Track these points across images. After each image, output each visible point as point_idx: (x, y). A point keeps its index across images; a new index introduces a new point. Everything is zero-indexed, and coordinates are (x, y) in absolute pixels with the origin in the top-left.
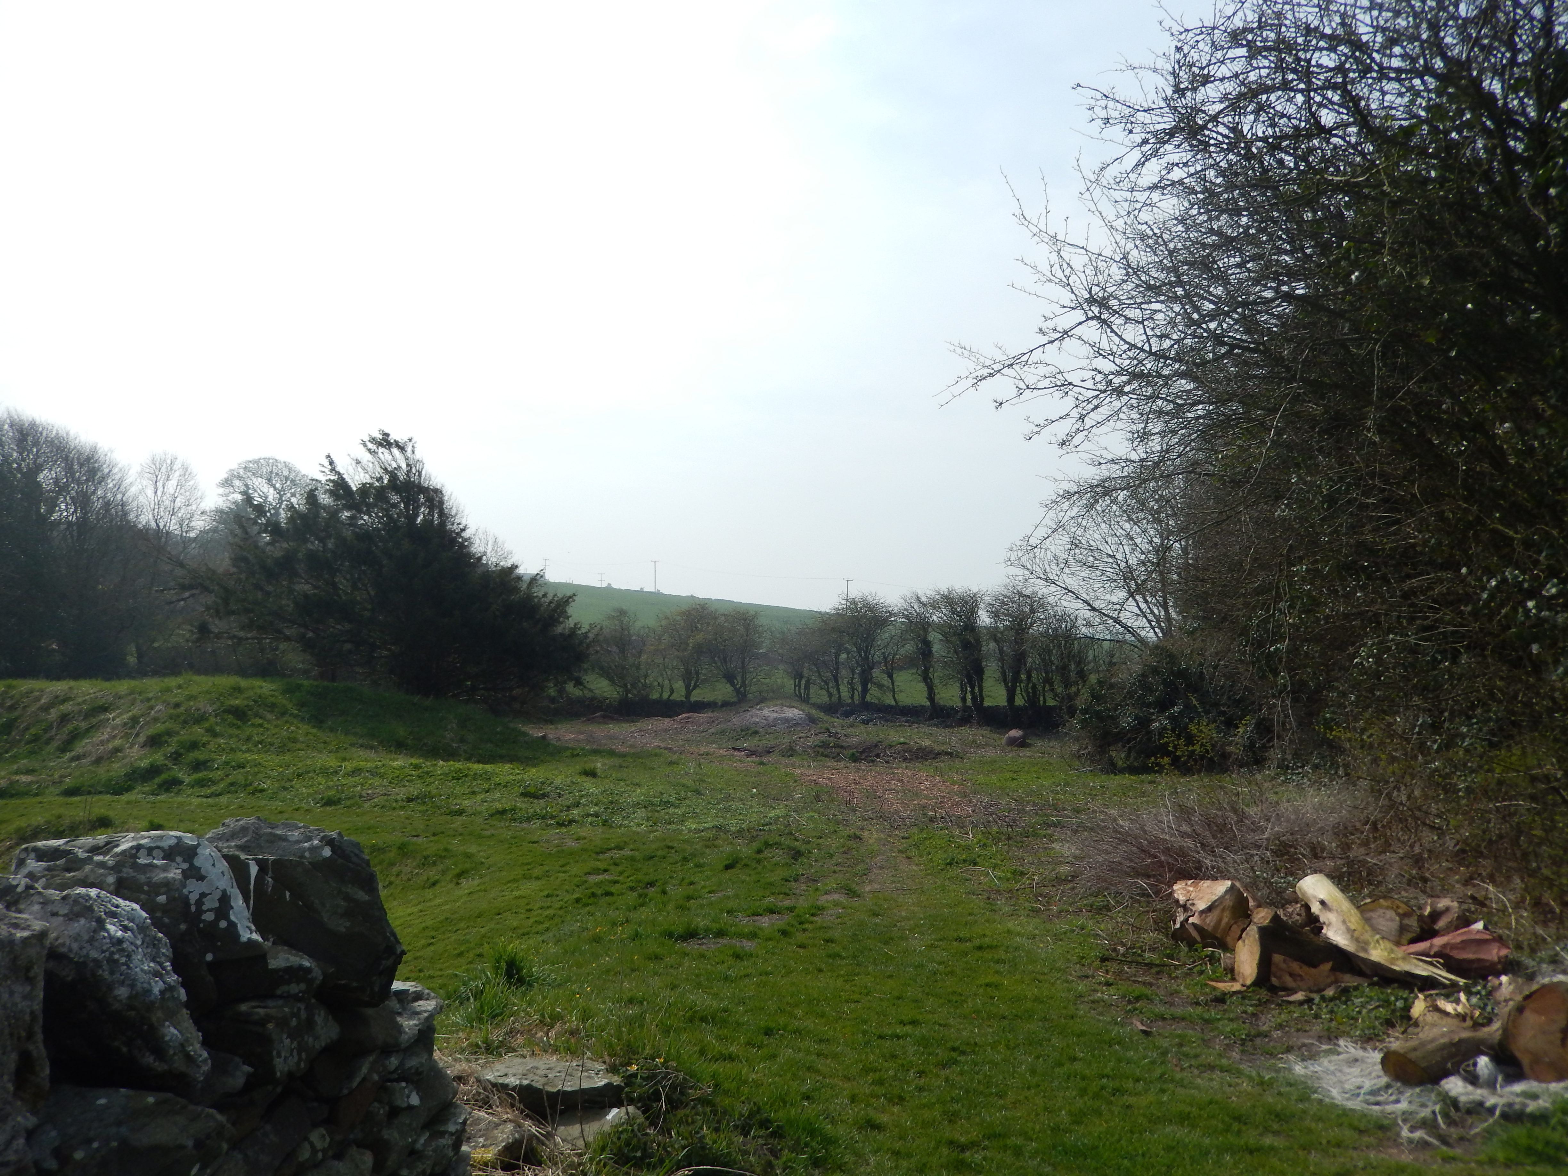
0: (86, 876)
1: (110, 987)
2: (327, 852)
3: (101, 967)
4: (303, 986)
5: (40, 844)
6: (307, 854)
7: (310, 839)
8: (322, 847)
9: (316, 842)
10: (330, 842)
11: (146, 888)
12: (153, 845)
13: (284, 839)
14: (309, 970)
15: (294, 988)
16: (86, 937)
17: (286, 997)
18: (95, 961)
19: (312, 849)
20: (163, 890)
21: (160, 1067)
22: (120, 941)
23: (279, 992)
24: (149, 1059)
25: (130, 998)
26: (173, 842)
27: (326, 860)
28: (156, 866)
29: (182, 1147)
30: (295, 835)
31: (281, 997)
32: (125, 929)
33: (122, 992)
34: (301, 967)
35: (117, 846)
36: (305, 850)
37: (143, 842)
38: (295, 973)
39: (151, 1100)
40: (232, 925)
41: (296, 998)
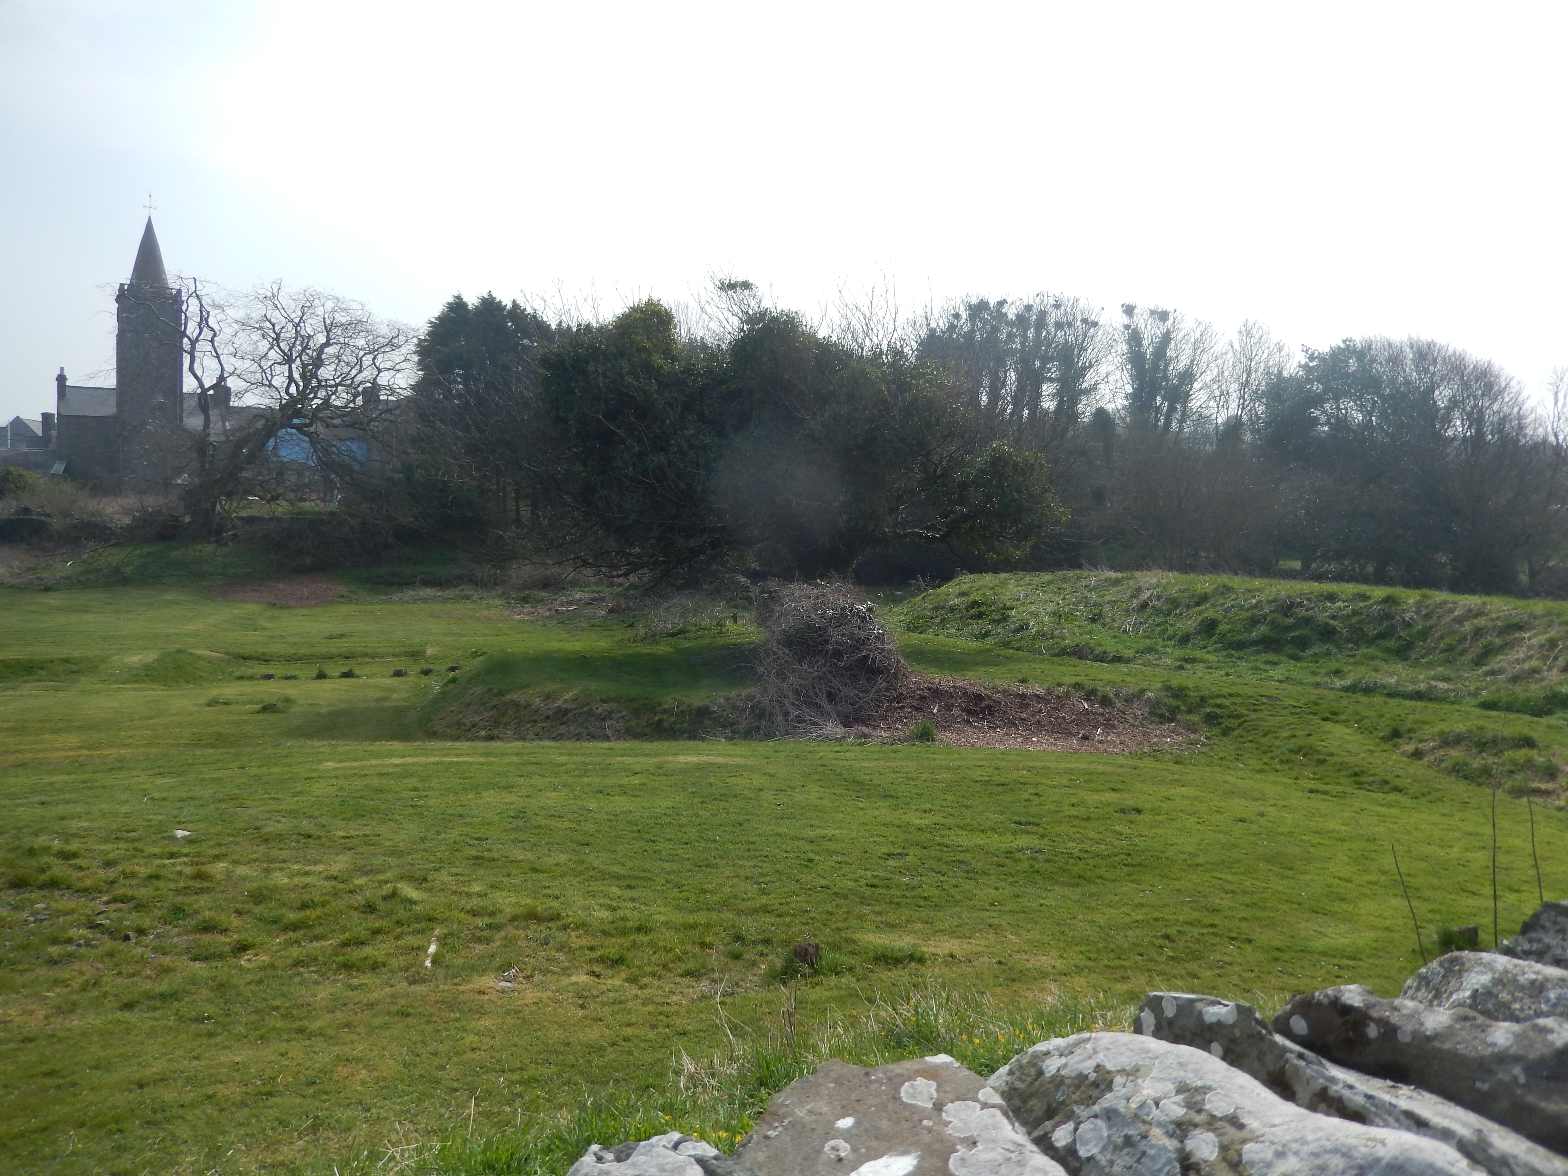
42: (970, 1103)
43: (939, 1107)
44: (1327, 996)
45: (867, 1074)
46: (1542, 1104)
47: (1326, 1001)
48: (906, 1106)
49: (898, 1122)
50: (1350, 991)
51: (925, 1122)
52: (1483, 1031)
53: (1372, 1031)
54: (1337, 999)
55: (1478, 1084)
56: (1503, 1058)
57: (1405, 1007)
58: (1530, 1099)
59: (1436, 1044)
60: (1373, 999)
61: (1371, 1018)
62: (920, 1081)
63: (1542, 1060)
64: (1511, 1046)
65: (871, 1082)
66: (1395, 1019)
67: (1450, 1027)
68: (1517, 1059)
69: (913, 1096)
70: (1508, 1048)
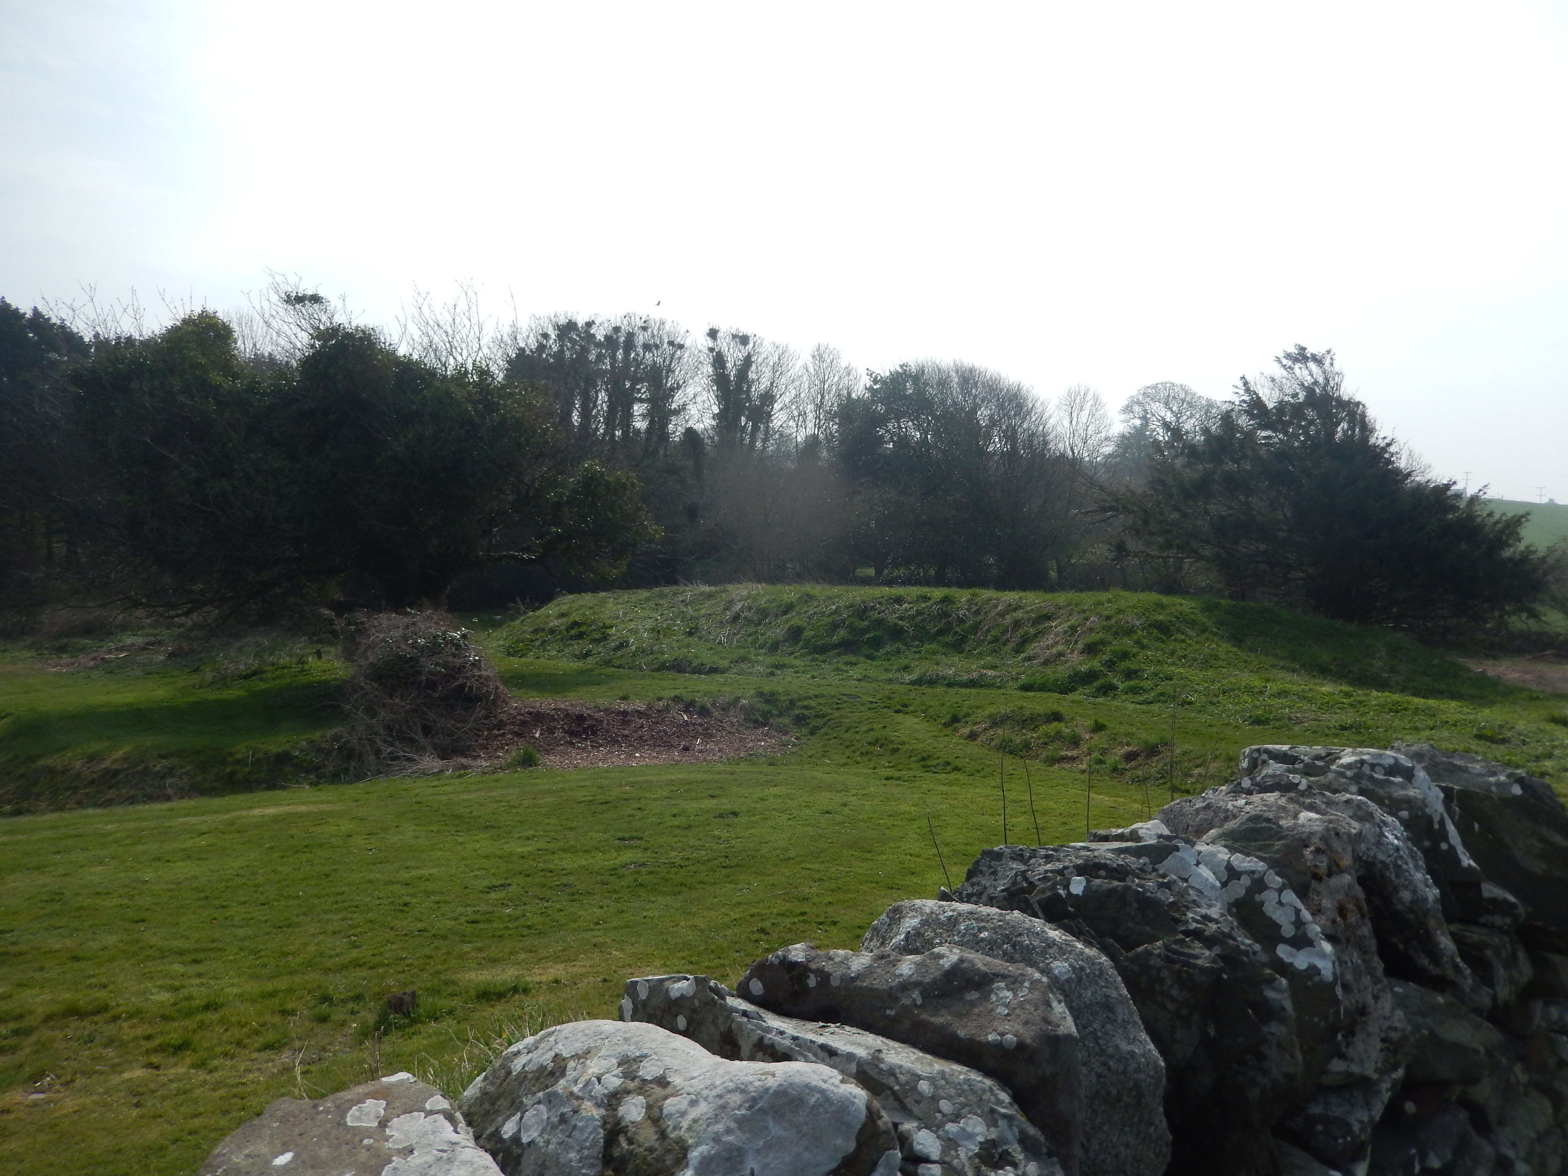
0: (1330, 783)
1: (1396, 890)
2: (1517, 790)
3: (1388, 869)
4: (1508, 920)
5: (1270, 747)
6: (1494, 789)
7: (1494, 774)
8: (1511, 784)
9: (1502, 778)
10: (1520, 781)
11: (1387, 802)
12: (1375, 762)
13: (1465, 770)
14: (1512, 906)
15: (1498, 920)
16: (1372, 840)
17: (1491, 927)
18: (1382, 862)
19: (1499, 784)
20: (1405, 806)
21: (1434, 970)
22: (1397, 849)
23: (1483, 920)
24: (1424, 961)
25: (1412, 902)
26: (1391, 761)
27: (1515, 797)
28: (1393, 783)
29: (1476, 1051)
30: (1477, 768)
31: (1484, 925)
32: (1397, 838)
33: (1406, 896)
34: (1505, 902)
35: (1340, 758)
36: (1490, 784)
37: (1365, 757)
38: (1499, 906)
39: (1440, 999)
40: (1452, 848)
41: (1501, 930)
42: (415, 1114)
43: (383, 1124)
44: (777, 957)
45: (315, 1107)
46: (932, 1019)
47: (776, 962)
48: (348, 1129)
49: (338, 1147)
50: (796, 949)
51: (366, 1142)
52: (894, 965)
53: (812, 982)
54: (785, 957)
55: (888, 1012)
56: (906, 986)
57: (837, 955)
58: (924, 1016)
59: (858, 983)
60: (813, 953)
61: (811, 970)
62: (370, 1102)
63: (934, 982)
64: (913, 974)
65: (319, 1113)
66: (828, 967)
67: (871, 966)
68: (917, 984)
69: (359, 1119)
70: (910, 976)
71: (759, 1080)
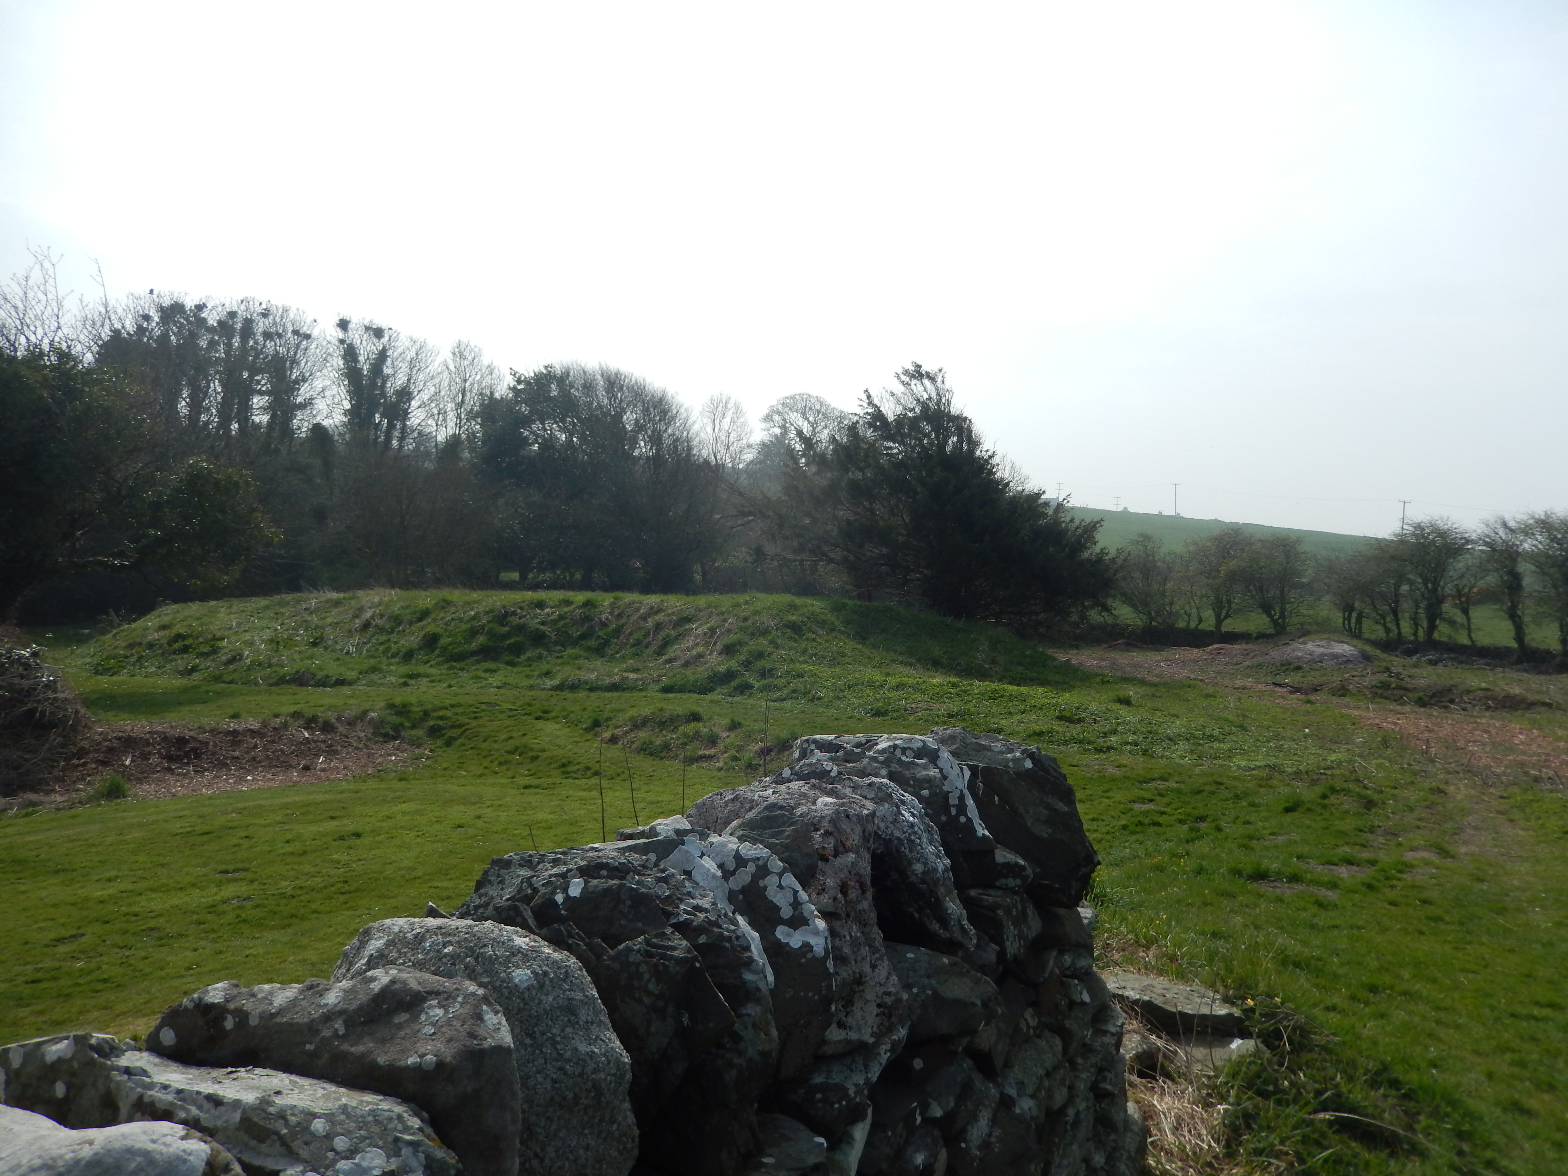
0: (865, 768)
1: (910, 864)
2: (1029, 764)
3: (903, 845)
4: (1018, 881)
5: (817, 737)
6: (1011, 764)
7: (1011, 751)
8: (1024, 759)
9: (1018, 754)
10: (1031, 756)
11: (911, 782)
12: (906, 746)
13: (988, 749)
14: (1023, 868)
15: (1012, 882)
16: (890, 819)
17: (1006, 889)
18: (898, 839)
19: (1014, 760)
20: (926, 785)
21: (943, 934)
22: (912, 825)
23: (998, 884)
24: (936, 926)
25: (924, 873)
26: (920, 744)
27: (1027, 770)
28: (918, 765)
29: (974, 1004)
30: (998, 746)
31: (1000, 888)
32: (913, 815)
33: (918, 868)
34: (1017, 864)
35: (877, 744)
36: (1008, 760)
37: (897, 742)
38: (1012, 869)
39: (946, 961)
40: (969, 820)
41: (1013, 891)
44: (192, 1000)
46: (353, 1049)
47: (191, 1006)
50: (216, 989)
52: (321, 995)
53: (229, 1023)
54: (200, 999)
55: (308, 1047)
56: (328, 1017)
57: (261, 991)
58: (345, 1047)
59: (278, 1020)
60: (235, 991)
61: (228, 1011)
63: (361, 1008)
64: (339, 1002)
66: (247, 1004)
67: (296, 998)
68: (341, 1013)
70: (336, 1005)
71: (73, 1152)
